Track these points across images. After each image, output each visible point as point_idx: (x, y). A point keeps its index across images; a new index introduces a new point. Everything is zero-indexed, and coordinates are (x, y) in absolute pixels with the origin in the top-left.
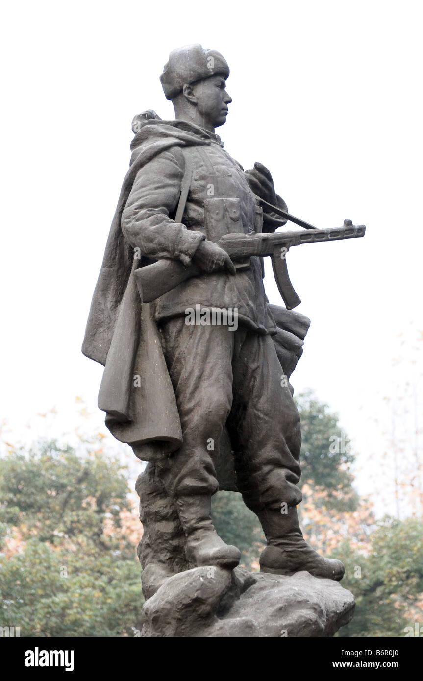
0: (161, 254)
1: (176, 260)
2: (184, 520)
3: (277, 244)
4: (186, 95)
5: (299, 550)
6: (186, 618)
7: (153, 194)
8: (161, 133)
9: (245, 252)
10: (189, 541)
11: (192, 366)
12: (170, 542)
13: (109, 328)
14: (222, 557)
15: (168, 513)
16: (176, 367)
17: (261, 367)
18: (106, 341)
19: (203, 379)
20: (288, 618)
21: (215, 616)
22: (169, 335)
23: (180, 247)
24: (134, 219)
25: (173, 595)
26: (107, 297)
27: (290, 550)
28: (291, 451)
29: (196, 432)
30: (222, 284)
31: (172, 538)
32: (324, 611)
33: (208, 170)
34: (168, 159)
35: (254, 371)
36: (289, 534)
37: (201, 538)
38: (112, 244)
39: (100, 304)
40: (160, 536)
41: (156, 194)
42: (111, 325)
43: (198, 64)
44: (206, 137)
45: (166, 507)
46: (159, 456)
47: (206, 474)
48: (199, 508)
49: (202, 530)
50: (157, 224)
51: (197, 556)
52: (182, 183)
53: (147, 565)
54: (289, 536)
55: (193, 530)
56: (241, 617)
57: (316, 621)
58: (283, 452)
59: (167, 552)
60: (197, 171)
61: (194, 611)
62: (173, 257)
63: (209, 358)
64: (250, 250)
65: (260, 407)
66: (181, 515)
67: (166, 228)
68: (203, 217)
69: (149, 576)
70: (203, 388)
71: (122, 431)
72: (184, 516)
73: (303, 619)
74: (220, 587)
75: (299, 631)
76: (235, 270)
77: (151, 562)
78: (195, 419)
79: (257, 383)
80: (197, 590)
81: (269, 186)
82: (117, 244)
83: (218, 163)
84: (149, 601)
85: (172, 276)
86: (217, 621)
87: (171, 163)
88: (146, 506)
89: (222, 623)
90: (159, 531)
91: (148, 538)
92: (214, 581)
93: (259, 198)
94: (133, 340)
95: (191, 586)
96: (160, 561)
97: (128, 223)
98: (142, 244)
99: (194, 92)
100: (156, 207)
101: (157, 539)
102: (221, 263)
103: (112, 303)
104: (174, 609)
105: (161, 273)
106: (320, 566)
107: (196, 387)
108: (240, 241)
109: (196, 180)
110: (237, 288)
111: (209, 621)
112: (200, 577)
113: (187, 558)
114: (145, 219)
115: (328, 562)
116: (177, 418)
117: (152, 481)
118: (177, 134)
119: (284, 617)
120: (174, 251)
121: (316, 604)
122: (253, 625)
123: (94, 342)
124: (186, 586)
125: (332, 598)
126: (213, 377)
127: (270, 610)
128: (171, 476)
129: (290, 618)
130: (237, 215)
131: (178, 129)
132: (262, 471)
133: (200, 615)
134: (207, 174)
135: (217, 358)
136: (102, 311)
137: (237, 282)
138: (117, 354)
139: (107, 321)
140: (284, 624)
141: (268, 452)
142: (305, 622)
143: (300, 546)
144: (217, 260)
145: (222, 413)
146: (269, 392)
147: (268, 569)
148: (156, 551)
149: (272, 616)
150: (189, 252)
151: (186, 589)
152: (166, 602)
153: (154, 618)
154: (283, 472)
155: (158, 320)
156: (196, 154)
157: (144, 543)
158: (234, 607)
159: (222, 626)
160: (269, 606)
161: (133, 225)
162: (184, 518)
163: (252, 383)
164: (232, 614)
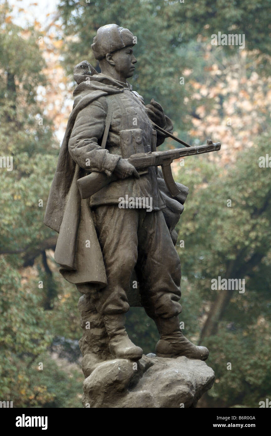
0: (93, 169)
1: (103, 173)
2: (108, 329)
3: (165, 158)
4: (108, 60)
5: (180, 342)
6: (110, 392)
7: (88, 129)
8: (93, 87)
9: (145, 165)
10: (111, 342)
11: (113, 236)
12: (100, 341)
13: (61, 209)
14: (132, 354)
15: (98, 323)
16: (103, 235)
17: (155, 232)
18: (59, 217)
19: (120, 244)
20: (171, 391)
21: (128, 390)
22: (98, 215)
23: (105, 166)
24: (76, 146)
25: (102, 378)
26: (60, 190)
27: (174, 342)
28: (175, 282)
29: (116, 277)
30: (131, 185)
31: (101, 339)
32: (194, 385)
33: (122, 111)
34: (97, 106)
35: (151, 235)
36: (174, 333)
37: (119, 340)
38: (63, 157)
39: (55, 194)
40: (94, 337)
41: (90, 130)
42: (62, 207)
43: (116, 41)
44: (121, 87)
45: (97, 320)
46: (93, 291)
47: (122, 302)
48: (117, 322)
49: (119, 335)
50: (91, 150)
51: (116, 352)
52: (106, 120)
53: (85, 354)
54: (174, 334)
55: (114, 335)
56: (143, 390)
57: (189, 393)
58: (170, 284)
59: (98, 347)
60: (115, 112)
61: (115, 388)
62: (101, 171)
63: (123, 231)
64: (148, 164)
65: (155, 257)
66: (106, 325)
67: (96, 154)
68: (119, 141)
69: (86, 362)
70: (119, 250)
71: (70, 275)
72: (108, 327)
73: (181, 392)
74: (130, 373)
75: (179, 399)
76: (139, 176)
77: (88, 353)
78: (115, 268)
79: (153, 242)
80: (116, 376)
81: (161, 115)
82: (65, 157)
83: (128, 106)
84: (87, 379)
85: (100, 183)
86: (128, 393)
87: (99, 108)
88: (84, 319)
89: (132, 395)
90: (92, 334)
91: (86, 338)
92: (127, 370)
93: (154, 124)
94: (76, 220)
95: (113, 373)
96: (94, 352)
97: (72, 148)
98: (82, 162)
99: (113, 58)
100: (90, 138)
101: (91, 339)
102: (130, 174)
103: (63, 194)
104: (102, 387)
105: (93, 181)
106: (193, 352)
107: (115, 249)
108: (142, 158)
109: (114, 118)
110: (140, 187)
111: (124, 394)
112: (118, 367)
113: (110, 351)
114: (83, 146)
115: (198, 349)
116: (104, 270)
117: (88, 303)
118: (102, 87)
119: (169, 391)
120: (101, 168)
121: (189, 382)
122: (150, 396)
123: (51, 217)
124: (110, 373)
125: (200, 375)
126: (126, 243)
127: (161, 386)
128: (100, 303)
129: (173, 391)
130: (140, 140)
131: (103, 84)
132: (157, 296)
133: (118, 390)
134: (122, 114)
135: (127, 231)
136: (57, 199)
137: (140, 183)
138: (67, 229)
139: (60, 205)
140: (169, 395)
141: (160, 284)
142: (182, 393)
143: (180, 340)
144: (128, 172)
145: (131, 265)
146: (161, 247)
147: (161, 354)
148: (91, 346)
149: (162, 390)
150: (111, 169)
151: (110, 374)
152: (98, 382)
153: (90, 391)
154: (170, 296)
155: (91, 206)
156: (115, 100)
157: (83, 340)
158: (139, 383)
159: (132, 396)
160: (160, 384)
161: (76, 150)
162: (108, 328)
163: (150, 242)
164: (138, 387)
